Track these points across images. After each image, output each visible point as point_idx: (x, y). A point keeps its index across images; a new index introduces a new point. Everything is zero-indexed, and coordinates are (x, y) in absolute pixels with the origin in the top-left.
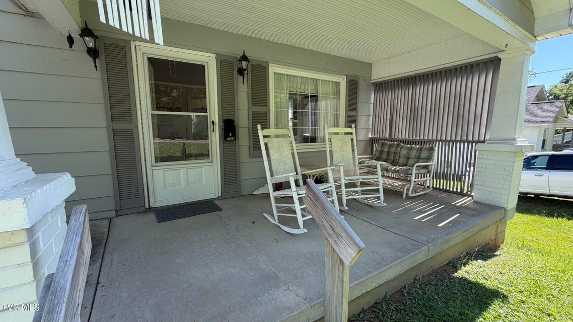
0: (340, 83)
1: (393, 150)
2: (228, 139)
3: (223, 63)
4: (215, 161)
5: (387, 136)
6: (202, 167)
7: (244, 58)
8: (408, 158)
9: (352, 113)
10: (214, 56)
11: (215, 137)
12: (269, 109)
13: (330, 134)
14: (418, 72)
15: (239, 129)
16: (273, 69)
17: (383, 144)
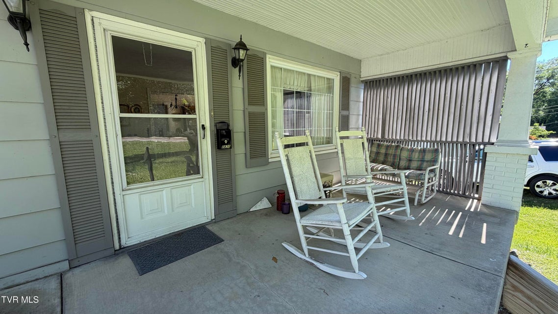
0: (333, 79)
1: (391, 151)
2: (223, 147)
3: (215, 50)
4: (206, 176)
5: (380, 136)
6: (189, 185)
7: (241, 45)
8: (410, 160)
9: (345, 113)
10: (203, 40)
11: (206, 145)
12: (267, 109)
13: (342, 138)
14: (415, 70)
15: (234, 133)
16: (271, 61)
17: (379, 145)
